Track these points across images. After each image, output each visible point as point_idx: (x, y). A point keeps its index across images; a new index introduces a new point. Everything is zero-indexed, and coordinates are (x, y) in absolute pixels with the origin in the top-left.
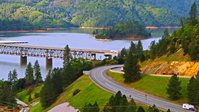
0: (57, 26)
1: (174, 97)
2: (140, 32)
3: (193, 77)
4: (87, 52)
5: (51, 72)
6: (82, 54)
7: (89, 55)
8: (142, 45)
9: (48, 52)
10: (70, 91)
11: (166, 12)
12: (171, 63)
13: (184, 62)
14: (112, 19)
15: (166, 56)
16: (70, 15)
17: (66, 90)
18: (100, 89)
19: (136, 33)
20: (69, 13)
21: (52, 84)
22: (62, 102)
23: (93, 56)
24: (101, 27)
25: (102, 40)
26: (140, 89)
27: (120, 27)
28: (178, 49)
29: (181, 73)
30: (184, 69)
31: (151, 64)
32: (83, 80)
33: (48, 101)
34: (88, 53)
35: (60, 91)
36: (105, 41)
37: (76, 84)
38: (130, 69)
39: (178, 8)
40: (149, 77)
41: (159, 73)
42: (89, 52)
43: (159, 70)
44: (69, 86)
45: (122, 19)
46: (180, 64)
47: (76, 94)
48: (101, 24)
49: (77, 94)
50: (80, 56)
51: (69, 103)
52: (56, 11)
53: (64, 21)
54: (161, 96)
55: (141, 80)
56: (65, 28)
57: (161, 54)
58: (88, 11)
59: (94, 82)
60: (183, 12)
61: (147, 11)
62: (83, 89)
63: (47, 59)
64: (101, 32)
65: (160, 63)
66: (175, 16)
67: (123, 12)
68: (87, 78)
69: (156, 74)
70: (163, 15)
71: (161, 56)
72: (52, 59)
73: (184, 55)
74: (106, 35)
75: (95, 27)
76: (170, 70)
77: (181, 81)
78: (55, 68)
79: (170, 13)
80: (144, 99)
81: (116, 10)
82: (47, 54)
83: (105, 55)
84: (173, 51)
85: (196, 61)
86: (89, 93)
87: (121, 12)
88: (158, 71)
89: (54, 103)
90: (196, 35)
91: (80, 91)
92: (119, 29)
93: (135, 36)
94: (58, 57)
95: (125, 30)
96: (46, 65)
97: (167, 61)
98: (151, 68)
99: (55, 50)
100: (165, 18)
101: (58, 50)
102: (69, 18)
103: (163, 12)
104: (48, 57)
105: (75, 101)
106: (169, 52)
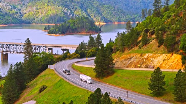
0: (9, 23)
1: (158, 93)
2: (90, 27)
3: (180, 70)
4: (44, 46)
5: (13, 67)
6: (38, 48)
7: (46, 50)
8: (101, 38)
9: (3, 47)
10: (35, 88)
11: (113, 8)
12: (144, 56)
13: (160, 54)
14: (62, 15)
15: (138, 48)
16: (21, 12)
17: (29, 86)
18: (71, 85)
19: (87, 28)
20: (20, 10)
21: (14, 80)
22: (28, 100)
23: (50, 50)
24: (51, 23)
25: (54, 35)
26: (116, 84)
27: (71, 23)
28: (150, 41)
29: (157, 66)
30: (160, 62)
31: (121, 57)
32: (48, 76)
33: (10, 99)
34: (45, 48)
35: (22, 88)
36: (58, 36)
37: (41, 80)
38: (102, 63)
39: (124, 5)
40: (123, 70)
41: (131, 66)
42: (46, 46)
43: (130, 63)
44: (32, 82)
45: (71, 15)
46: (155, 56)
47: (42, 91)
48: (52, 20)
49: (44, 91)
50: (37, 50)
51: (36, 101)
52: (7, 8)
53: (15, 18)
54: (141, 92)
55: (115, 75)
56: (17, 25)
57: (132, 46)
58: (38, 8)
59: (63, 78)
60: (128, 8)
61: (95, 8)
62: (50, 85)
63: (3, 54)
64: (53, 28)
65: (131, 56)
66: (122, 12)
67: (72, 9)
68: (53, 72)
69: (127, 67)
70: (110, 11)
71: (132, 48)
72: (7, 54)
73: (159, 47)
74: (58, 31)
75: (46, 23)
76: (143, 63)
77: (164, 75)
78: (17, 63)
79: (117, 10)
80: (125, 96)
81: (66, 7)
82: (3, 49)
83: (62, 49)
84: (146, 42)
85: (174, 53)
86: (58, 90)
87: (70, 9)
88: (130, 65)
89: (17, 101)
90: (170, 25)
91: (46, 87)
92: (70, 24)
93: (86, 31)
94: (14, 52)
95: (77, 26)
96: (2, 60)
97: (139, 54)
98: (122, 61)
99: (10, 45)
100: (112, 15)
101: (14, 45)
102: (20, 15)
103: (110, 9)
104: (4, 52)
105: (43, 99)
106: (141, 44)
